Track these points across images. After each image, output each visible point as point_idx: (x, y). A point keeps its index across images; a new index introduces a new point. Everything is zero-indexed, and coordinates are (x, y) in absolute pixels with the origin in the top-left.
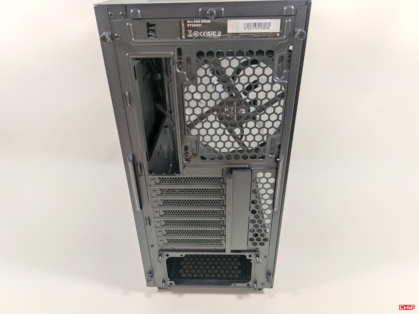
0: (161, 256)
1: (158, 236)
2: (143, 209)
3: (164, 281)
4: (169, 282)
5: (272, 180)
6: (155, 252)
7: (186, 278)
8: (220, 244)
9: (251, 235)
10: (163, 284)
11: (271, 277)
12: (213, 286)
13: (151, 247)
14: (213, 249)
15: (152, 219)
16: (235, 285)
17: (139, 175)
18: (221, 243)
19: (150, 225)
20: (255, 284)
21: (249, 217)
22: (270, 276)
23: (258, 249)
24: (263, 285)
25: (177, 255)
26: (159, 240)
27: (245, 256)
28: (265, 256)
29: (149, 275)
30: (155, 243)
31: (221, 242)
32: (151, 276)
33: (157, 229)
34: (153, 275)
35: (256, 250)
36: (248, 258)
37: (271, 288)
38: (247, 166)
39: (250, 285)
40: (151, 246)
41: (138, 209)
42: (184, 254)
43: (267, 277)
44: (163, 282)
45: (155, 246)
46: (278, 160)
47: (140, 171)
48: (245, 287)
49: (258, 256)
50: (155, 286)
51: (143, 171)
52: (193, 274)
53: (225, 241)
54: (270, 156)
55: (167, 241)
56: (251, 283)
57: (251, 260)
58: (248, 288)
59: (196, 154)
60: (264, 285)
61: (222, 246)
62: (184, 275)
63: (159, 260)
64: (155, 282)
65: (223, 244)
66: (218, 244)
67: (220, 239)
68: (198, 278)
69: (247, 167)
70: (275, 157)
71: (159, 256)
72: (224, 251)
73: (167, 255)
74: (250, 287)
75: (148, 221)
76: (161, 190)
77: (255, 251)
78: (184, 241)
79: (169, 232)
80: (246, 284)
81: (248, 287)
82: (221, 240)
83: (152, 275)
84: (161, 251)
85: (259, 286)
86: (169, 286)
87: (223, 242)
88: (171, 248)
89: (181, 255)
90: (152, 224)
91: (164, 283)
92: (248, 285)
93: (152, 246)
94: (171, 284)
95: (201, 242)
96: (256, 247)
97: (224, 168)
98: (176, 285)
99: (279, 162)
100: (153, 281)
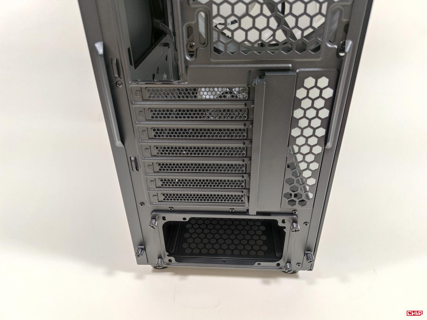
0: (155, 219)
1: (149, 189)
2: (125, 145)
3: (160, 257)
4: (167, 259)
5: (328, 93)
6: (146, 213)
7: (192, 254)
8: (240, 202)
9: (287, 190)
10: (158, 261)
11: (312, 253)
12: (228, 265)
13: (140, 205)
14: (230, 210)
15: (140, 162)
16: (259, 264)
17: (115, 82)
18: (242, 201)
19: (137, 169)
20: (288, 264)
21: (287, 157)
22: (310, 252)
23: (296, 211)
24: (299, 265)
25: (178, 218)
26: (151, 195)
27: (276, 222)
28: (306, 222)
29: (139, 247)
30: (146, 199)
31: (243, 199)
32: (142, 249)
33: (147, 176)
34: (145, 248)
35: (293, 212)
36: (280, 224)
37: (310, 270)
38: (290, 65)
39: (281, 266)
40: (140, 203)
41: (119, 143)
42: (188, 217)
43: (307, 254)
44: (158, 258)
45: (145, 203)
46: (342, 54)
47: (117, 76)
48: (273, 268)
49: (295, 221)
50: (148, 263)
51: (122, 75)
52: (200, 250)
53: (248, 198)
54: (329, 45)
55: (164, 197)
56: (282, 262)
57: (285, 228)
58: (279, 269)
59: (206, 43)
60: (301, 265)
61: (244, 206)
62: (188, 251)
63: (152, 224)
64: (148, 258)
65: (244, 203)
66: (237, 202)
67: (240, 194)
68: (208, 254)
69: (289, 67)
70: (338, 49)
71: (152, 219)
72: (246, 212)
73: (164, 218)
74: (281, 268)
75: (133, 163)
76: (152, 111)
77: (292, 214)
78: (188, 197)
79: (166, 183)
80: (275, 264)
81: (278, 267)
82: (242, 196)
83: (143, 247)
84: (156, 213)
85: (294, 266)
86: (168, 264)
87: (245, 199)
88: (170, 207)
89: (184, 219)
90: (141, 169)
91: (160, 259)
92: (278, 265)
93: (142, 204)
94: (170, 261)
95: (213, 200)
96: (294, 207)
97: (252, 70)
98: (177, 263)
99: (344, 58)
100: (144, 255)
